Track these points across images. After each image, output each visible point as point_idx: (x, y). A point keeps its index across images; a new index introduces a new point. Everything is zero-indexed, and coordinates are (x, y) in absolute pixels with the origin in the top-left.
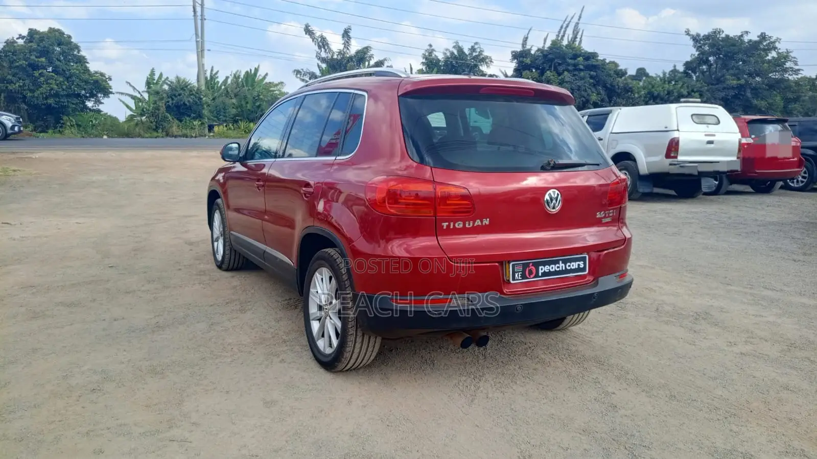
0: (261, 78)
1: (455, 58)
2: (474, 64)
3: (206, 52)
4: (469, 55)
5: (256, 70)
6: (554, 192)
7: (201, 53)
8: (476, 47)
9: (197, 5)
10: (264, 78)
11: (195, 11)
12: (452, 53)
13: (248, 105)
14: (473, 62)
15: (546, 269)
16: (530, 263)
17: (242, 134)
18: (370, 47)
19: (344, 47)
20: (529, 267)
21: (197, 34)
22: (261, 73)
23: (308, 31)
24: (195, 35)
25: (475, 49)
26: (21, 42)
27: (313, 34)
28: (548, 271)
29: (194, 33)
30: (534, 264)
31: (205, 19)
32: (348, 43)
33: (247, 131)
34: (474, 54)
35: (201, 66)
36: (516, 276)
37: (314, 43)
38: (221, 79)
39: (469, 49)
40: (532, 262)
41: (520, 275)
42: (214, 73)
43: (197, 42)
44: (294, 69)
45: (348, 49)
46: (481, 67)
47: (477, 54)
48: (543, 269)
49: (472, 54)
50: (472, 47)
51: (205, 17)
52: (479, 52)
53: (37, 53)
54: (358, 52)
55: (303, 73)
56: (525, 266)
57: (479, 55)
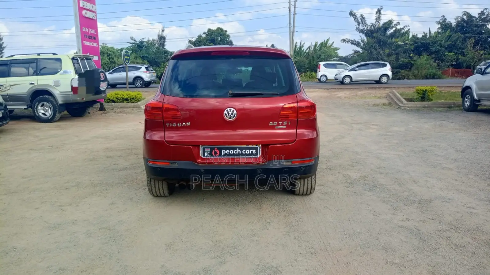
0: (330, 45)
1: (465, 21)
2: (482, 24)
3: (295, 33)
4: (478, 18)
5: (328, 40)
6: (230, 110)
7: (292, 33)
8: (485, 11)
9: (291, 6)
10: (332, 44)
11: (290, 10)
12: (463, 19)
13: (314, 62)
14: (481, 23)
15: (227, 152)
16: (215, 148)
17: (307, 79)
18: (393, 20)
19: (376, 21)
20: (215, 150)
21: (290, 23)
22: (330, 42)
23: (351, 14)
24: (289, 24)
25: (484, 13)
26: (204, 36)
27: (355, 15)
28: (228, 153)
29: (289, 22)
30: (218, 149)
31: (296, 14)
32: (379, 18)
33: (311, 77)
34: (483, 17)
35: (292, 41)
36: (206, 154)
37: (355, 21)
38: (305, 48)
39: (479, 13)
40: (217, 148)
41: (208, 154)
42: (302, 44)
43: (290, 27)
44: (342, 39)
45: (379, 22)
46: (488, 26)
47: (485, 16)
48: (223, 152)
49: (481, 17)
50: (482, 11)
51: (296, 13)
52: (487, 15)
53: (210, 41)
54: (384, 24)
55: (347, 41)
56: (212, 150)
57: (486, 17)
